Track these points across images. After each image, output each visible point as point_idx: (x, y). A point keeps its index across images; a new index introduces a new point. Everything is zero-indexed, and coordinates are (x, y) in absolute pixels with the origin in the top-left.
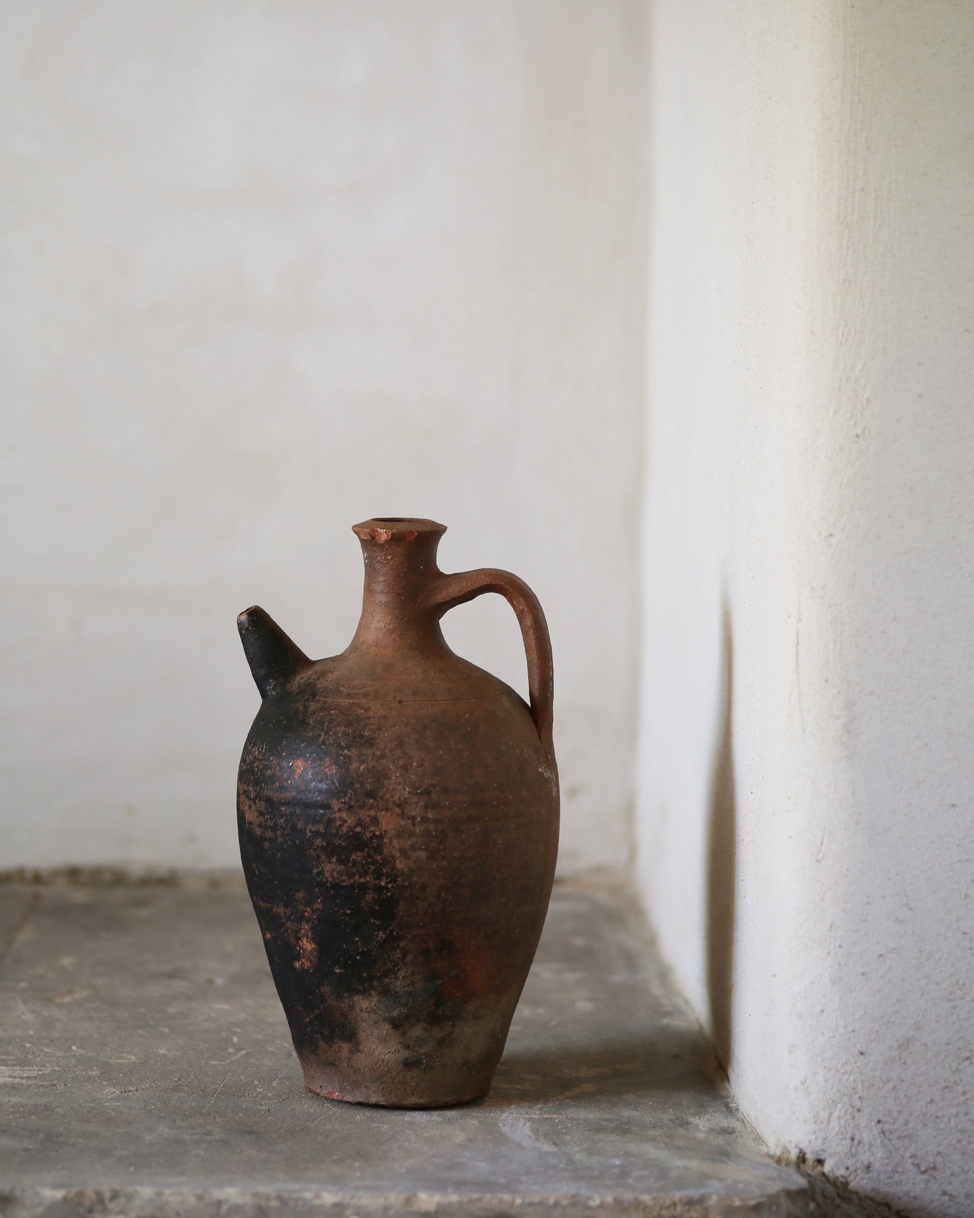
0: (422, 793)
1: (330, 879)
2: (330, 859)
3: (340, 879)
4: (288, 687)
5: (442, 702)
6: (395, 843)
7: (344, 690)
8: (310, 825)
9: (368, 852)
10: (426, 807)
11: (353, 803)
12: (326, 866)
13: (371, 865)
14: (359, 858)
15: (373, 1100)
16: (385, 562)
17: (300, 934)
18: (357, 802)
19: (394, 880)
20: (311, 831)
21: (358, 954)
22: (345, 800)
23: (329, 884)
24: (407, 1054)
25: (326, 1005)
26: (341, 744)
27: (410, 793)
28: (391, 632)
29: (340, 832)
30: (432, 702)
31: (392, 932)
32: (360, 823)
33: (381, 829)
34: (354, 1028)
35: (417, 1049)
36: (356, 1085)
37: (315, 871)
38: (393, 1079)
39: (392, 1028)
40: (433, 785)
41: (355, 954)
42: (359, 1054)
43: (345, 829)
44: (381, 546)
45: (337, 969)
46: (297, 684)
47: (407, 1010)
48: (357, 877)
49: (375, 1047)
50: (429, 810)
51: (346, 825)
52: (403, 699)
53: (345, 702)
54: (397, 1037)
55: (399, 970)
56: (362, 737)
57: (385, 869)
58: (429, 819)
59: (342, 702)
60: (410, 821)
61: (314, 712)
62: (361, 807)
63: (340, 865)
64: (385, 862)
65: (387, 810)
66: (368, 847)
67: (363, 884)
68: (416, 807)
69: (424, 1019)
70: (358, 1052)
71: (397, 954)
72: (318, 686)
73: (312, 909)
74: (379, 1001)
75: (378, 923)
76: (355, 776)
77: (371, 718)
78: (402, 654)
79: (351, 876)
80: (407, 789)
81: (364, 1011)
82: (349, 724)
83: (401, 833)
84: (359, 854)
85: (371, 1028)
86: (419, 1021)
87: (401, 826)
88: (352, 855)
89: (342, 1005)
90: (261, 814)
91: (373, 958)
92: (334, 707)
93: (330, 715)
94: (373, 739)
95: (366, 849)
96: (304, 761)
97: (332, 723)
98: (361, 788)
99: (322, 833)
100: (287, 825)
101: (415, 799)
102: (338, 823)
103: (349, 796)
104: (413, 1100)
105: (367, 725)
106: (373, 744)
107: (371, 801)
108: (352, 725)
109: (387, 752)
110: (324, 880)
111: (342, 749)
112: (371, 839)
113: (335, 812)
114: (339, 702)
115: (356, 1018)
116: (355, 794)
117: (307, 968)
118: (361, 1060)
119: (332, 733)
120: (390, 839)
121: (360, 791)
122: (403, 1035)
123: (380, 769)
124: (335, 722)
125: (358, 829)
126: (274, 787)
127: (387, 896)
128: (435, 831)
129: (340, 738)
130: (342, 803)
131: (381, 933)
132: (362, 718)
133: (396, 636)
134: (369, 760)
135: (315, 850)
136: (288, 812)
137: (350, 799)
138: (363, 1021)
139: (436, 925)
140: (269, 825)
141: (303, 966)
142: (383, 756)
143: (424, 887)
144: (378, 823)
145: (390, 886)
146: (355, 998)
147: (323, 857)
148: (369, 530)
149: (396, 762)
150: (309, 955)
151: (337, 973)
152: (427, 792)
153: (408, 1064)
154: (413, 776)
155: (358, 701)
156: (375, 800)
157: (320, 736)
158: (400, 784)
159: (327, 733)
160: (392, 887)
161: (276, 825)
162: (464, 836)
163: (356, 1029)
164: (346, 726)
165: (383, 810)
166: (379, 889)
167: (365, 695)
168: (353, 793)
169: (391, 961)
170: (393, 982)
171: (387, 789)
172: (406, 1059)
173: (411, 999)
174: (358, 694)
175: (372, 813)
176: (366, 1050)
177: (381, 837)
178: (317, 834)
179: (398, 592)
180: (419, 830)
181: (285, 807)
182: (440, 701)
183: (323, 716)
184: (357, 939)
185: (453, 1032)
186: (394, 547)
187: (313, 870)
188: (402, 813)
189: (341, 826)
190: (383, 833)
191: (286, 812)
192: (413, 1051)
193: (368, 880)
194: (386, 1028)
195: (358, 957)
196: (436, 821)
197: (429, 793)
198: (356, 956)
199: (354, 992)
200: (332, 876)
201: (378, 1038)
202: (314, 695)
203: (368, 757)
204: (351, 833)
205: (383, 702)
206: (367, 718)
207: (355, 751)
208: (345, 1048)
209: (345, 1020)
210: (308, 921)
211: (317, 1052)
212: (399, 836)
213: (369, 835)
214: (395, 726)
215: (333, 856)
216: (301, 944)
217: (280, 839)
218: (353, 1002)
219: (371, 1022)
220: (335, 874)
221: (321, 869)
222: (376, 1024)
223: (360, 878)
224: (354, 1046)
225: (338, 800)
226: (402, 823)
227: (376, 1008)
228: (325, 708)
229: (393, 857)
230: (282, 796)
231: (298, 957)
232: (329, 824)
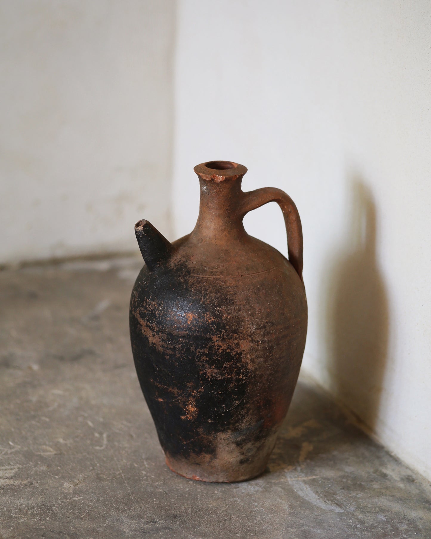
0: (262, 328)
1: (210, 377)
2: (211, 367)
3: (216, 376)
4: (168, 265)
5: (262, 273)
6: (249, 356)
7: (207, 270)
8: (199, 349)
9: (234, 362)
10: (264, 335)
11: (225, 337)
12: (208, 370)
13: (235, 368)
14: (228, 365)
15: (221, 480)
16: (219, 192)
17: (187, 403)
18: (227, 336)
19: (247, 375)
20: (199, 352)
21: (223, 413)
22: (220, 335)
23: (209, 379)
24: (242, 457)
25: (200, 437)
26: (215, 304)
27: (256, 329)
28: (223, 230)
29: (218, 352)
30: (258, 273)
31: (243, 401)
32: (229, 347)
33: (240, 349)
34: (215, 447)
35: (247, 454)
36: (211, 474)
37: (201, 373)
38: (233, 470)
39: (236, 446)
40: (267, 323)
41: (221, 413)
42: (216, 459)
43: (220, 351)
44: (218, 184)
45: (209, 420)
46: (173, 264)
47: (246, 437)
48: (226, 375)
49: (225, 456)
50: (265, 336)
51: (221, 349)
52: (243, 274)
53: (211, 278)
54: (238, 450)
55: (244, 418)
56: (227, 299)
57: (242, 370)
58: (265, 341)
59: (209, 278)
60: (256, 344)
61: (193, 284)
62: (229, 339)
63: (217, 369)
64: (242, 366)
65: (244, 339)
66: (233, 359)
67: (230, 378)
68: (259, 336)
69: (253, 440)
70: (216, 458)
71: (244, 411)
72: (189, 266)
73: (197, 392)
74: (232, 434)
75: (236, 397)
76: (226, 322)
77: (229, 287)
78: (231, 243)
79: (222, 374)
80: (254, 327)
81: (222, 439)
82: (217, 292)
83: (251, 351)
84: (228, 363)
85: (224, 447)
86: (250, 441)
87: (251, 347)
88: (224, 364)
89: (210, 437)
90: (163, 340)
91: (231, 414)
92: (205, 281)
93: (204, 286)
94: (233, 300)
95: (233, 361)
96: (193, 314)
97: (206, 291)
98: (229, 328)
99: (206, 353)
100: (183, 349)
101: (258, 332)
102: (216, 348)
103: (223, 333)
104: (242, 478)
105: (228, 292)
106: (233, 303)
107: (235, 335)
108: (219, 292)
109: (242, 307)
110: (207, 377)
111: (216, 306)
112: (235, 355)
113: (214, 342)
114: (207, 277)
115: (217, 443)
116: (226, 332)
117: (190, 419)
118: (217, 462)
119: (208, 297)
120: (246, 354)
121: (229, 330)
122: (241, 449)
123: (239, 317)
124: (208, 291)
125: (228, 351)
126: (173, 327)
127: (242, 383)
128: (268, 347)
129: (213, 300)
130: (218, 337)
131: (237, 402)
132: (224, 288)
133: (226, 233)
134: (233, 312)
135: (202, 362)
136: (184, 342)
137: (223, 335)
138: (221, 444)
139: (265, 394)
140: (170, 347)
141: (187, 418)
142: (240, 310)
143: (261, 376)
144: (239, 346)
145: (244, 378)
146: (218, 434)
147: (207, 366)
148: (211, 176)
149: (247, 312)
150: (192, 413)
151: (209, 422)
152: (264, 327)
153: (242, 462)
154: (257, 319)
155: (218, 277)
156: (238, 334)
157: (201, 299)
158: (250, 324)
159: (204, 297)
160: (246, 378)
161: (175, 348)
162: (281, 347)
163: (216, 448)
164: (216, 293)
165: (242, 340)
166: (238, 380)
167: (222, 273)
168: (225, 332)
169: (240, 415)
170: (240, 425)
171: (244, 328)
172: (242, 460)
173: (248, 431)
174: (217, 272)
175: (236, 341)
176: (220, 457)
177: (241, 354)
178: (203, 354)
179: (226, 208)
180: (261, 347)
181: (182, 339)
182: (261, 272)
183: (200, 286)
184: (224, 406)
185: (265, 442)
186: (225, 184)
187: (199, 372)
188: (252, 340)
189: (218, 349)
190: (242, 351)
191: (182, 341)
192: (245, 455)
193: (233, 376)
194: (233, 446)
195: (223, 414)
196: (269, 342)
197: (265, 327)
198: (222, 414)
199: (217, 431)
200: (212, 375)
201: (228, 452)
202: (189, 272)
203: (232, 310)
204: (224, 353)
205: (233, 277)
206: (226, 287)
207: (224, 308)
208: (208, 457)
209: (210, 444)
210: (194, 397)
211: (188, 458)
212: (250, 352)
213: (234, 353)
214: (243, 291)
215: (213, 365)
216: (187, 408)
217: (178, 355)
218: (217, 436)
219: (225, 444)
220: (213, 374)
221: (205, 371)
222: (227, 445)
223: (228, 375)
224: (213, 456)
225: (216, 336)
226: (252, 345)
227: (229, 437)
228: (198, 281)
229: (247, 363)
230: (180, 333)
231: (184, 414)
232: (211, 348)
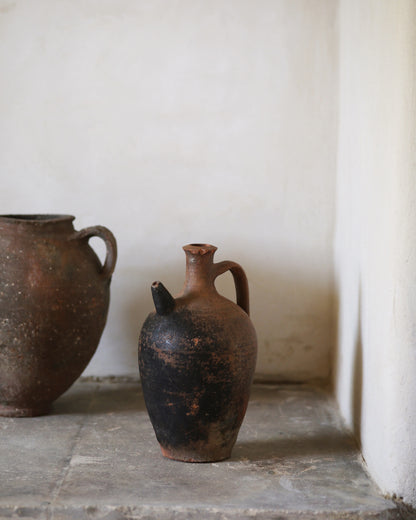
1: (210, 381)
3: (214, 381)
7: (202, 311)
8: (203, 362)
10: (242, 351)
11: (220, 353)
12: (208, 377)
13: (225, 375)
17: (192, 403)
19: (232, 379)
21: (216, 408)
22: (217, 352)
24: (223, 442)
25: (199, 428)
27: (237, 347)
29: (215, 364)
31: (229, 398)
36: (203, 455)
37: (204, 379)
39: (221, 433)
40: (243, 343)
42: (207, 444)
47: (227, 426)
49: (214, 441)
51: (217, 361)
54: (221, 436)
55: (228, 412)
56: (219, 328)
57: (230, 376)
59: (205, 316)
60: (238, 357)
61: (195, 320)
62: (223, 354)
64: (230, 373)
66: (225, 368)
67: (222, 382)
68: (239, 352)
71: (228, 406)
72: (189, 310)
73: (200, 393)
74: (219, 424)
75: (224, 396)
76: (220, 343)
79: (218, 379)
81: (213, 428)
84: (221, 372)
85: (214, 434)
87: (236, 360)
88: (218, 372)
89: (206, 427)
91: (221, 408)
92: (202, 318)
93: (203, 321)
94: (222, 328)
96: (198, 339)
98: (222, 346)
100: (192, 363)
101: (239, 349)
102: (214, 361)
104: (221, 458)
108: (213, 324)
110: (207, 382)
111: (213, 333)
113: (213, 357)
115: (209, 431)
119: (206, 328)
120: (232, 365)
122: (224, 435)
123: (228, 339)
124: (206, 324)
125: (222, 362)
126: (184, 349)
127: (229, 385)
129: (210, 329)
131: (225, 399)
134: (223, 336)
135: (204, 371)
138: (212, 432)
140: (182, 364)
141: (191, 414)
142: (227, 335)
143: (240, 381)
144: (229, 359)
145: (231, 382)
146: (211, 424)
147: (208, 374)
149: (231, 336)
150: (195, 410)
151: (206, 415)
153: (223, 445)
154: (238, 341)
155: (210, 315)
156: (227, 351)
157: (202, 329)
158: (234, 344)
161: (186, 363)
163: (208, 435)
165: (230, 355)
166: (227, 383)
167: (212, 312)
168: (219, 349)
169: (226, 409)
170: (225, 416)
171: (231, 347)
173: (229, 422)
175: (227, 356)
176: (210, 442)
178: (206, 365)
180: (240, 360)
181: (191, 357)
188: (236, 355)
190: (230, 363)
193: (224, 380)
196: (244, 356)
201: (215, 437)
202: (190, 313)
206: (217, 321)
207: (218, 334)
208: (202, 443)
209: (205, 432)
210: (197, 397)
212: (235, 363)
213: (225, 364)
215: (212, 373)
216: (192, 406)
217: (188, 369)
222: (216, 432)
224: (206, 441)
225: (214, 352)
227: (217, 426)
228: (198, 318)
229: (233, 371)
230: (189, 353)
231: (189, 411)
232: (211, 362)
